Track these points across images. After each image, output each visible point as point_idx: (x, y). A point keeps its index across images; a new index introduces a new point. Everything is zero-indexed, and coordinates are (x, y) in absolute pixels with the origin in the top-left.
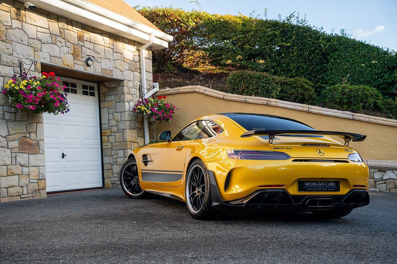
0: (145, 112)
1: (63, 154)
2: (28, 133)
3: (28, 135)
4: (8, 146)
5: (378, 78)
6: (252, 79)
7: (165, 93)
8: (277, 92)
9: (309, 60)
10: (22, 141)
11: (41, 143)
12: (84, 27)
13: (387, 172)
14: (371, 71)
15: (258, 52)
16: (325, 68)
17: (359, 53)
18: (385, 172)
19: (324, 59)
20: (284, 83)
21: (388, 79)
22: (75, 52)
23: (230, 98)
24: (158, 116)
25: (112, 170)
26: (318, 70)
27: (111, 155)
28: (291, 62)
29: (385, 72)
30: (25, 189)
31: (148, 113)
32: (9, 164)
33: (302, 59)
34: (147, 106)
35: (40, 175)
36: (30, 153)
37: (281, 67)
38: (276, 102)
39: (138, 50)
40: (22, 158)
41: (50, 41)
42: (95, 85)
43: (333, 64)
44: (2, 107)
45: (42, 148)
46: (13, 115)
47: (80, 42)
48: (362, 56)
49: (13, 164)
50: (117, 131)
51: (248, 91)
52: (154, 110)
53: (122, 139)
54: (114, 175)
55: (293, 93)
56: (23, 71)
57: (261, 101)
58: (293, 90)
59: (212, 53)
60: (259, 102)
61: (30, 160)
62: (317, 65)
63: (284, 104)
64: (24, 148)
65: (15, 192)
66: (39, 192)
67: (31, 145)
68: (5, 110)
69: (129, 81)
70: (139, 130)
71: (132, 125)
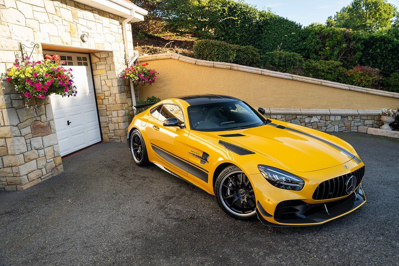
0: (133, 78)
1: (68, 121)
2: (38, 116)
3: (38, 118)
4: (21, 134)
5: (295, 46)
6: (214, 47)
7: (145, 59)
8: (234, 58)
9: (249, 31)
10: (34, 126)
11: (51, 123)
12: (77, 5)
13: (313, 117)
14: (291, 40)
15: (211, 23)
16: (260, 37)
17: (284, 26)
18: (312, 117)
19: (259, 30)
20: (239, 50)
21: (302, 46)
22: (71, 29)
23: (201, 64)
24: (144, 81)
25: (108, 128)
26: (255, 38)
27: (106, 115)
28: (236, 32)
29: (300, 41)
30: (44, 170)
31: (136, 79)
32: (24, 151)
33: (244, 30)
34: (135, 73)
35: (55, 153)
36: (43, 135)
37: (229, 36)
38: (237, 67)
39: (121, 24)
40: (37, 142)
41: (48, 21)
42: (87, 56)
43: (266, 34)
44: (8, 95)
45: (53, 127)
46: (21, 102)
47: (75, 20)
48: (286, 29)
49: (29, 150)
50: (110, 95)
51: (211, 56)
52: (141, 77)
53: (115, 102)
54: (111, 132)
55: (246, 58)
56: (25, 55)
57: (226, 66)
58: (245, 56)
59: (175, 24)
60: (225, 67)
61: (44, 142)
62: (255, 34)
63: (243, 68)
64: (37, 132)
65: (35, 176)
66: (57, 169)
67: (43, 127)
68: (12, 98)
69: (117, 51)
70: (127, 92)
71: (122, 89)
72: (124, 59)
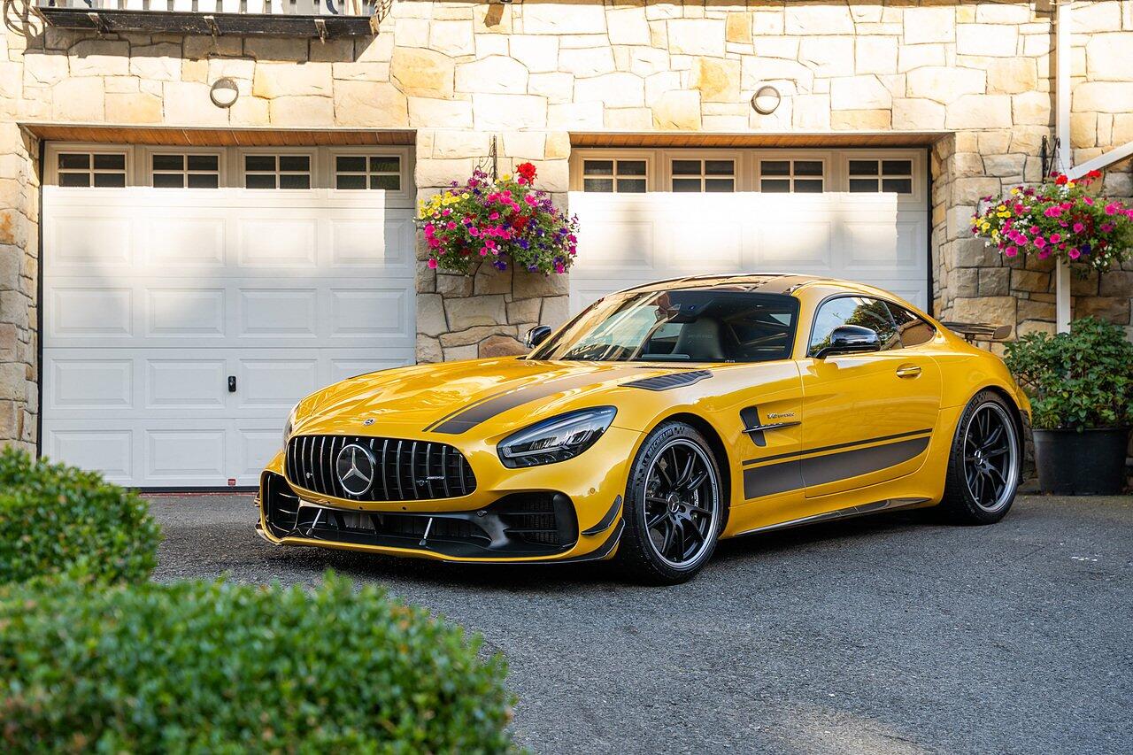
2: (512, 325)
10: (491, 346)
22: (706, 79)
41: (608, 68)
46: (463, 281)
47: (733, 46)
68: (437, 271)
69: (984, 130)
70: (1026, 296)
71: (989, 282)
72: (1039, 160)
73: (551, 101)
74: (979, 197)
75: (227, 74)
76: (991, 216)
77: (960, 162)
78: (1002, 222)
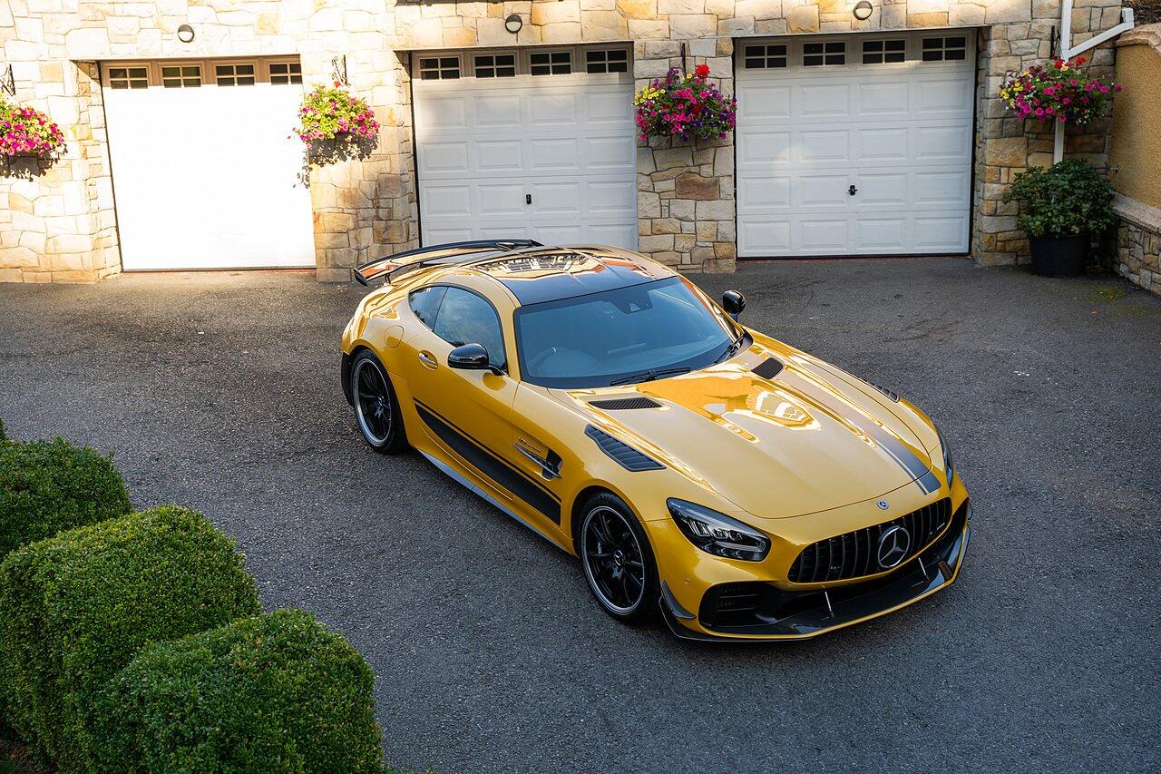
1: (852, 187)
2: (696, 166)
3: (695, 169)
4: (654, 188)
10: (683, 180)
11: (723, 181)
30: (686, 256)
32: (655, 217)
35: (719, 236)
36: (700, 199)
45: (724, 189)
46: (664, 139)
49: (663, 217)
61: (699, 210)
64: (687, 191)
66: (716, 263)
67: (701, 186)
69: (1012, 23)
70: (1035, 136)
71: (1009, 128)
72: (1049, 43)
73: (720, 17)
74: (1005, 70)
75: (515, 11)
76: (1009, 90)
77: (994, 47)
78: (1016, 94)
